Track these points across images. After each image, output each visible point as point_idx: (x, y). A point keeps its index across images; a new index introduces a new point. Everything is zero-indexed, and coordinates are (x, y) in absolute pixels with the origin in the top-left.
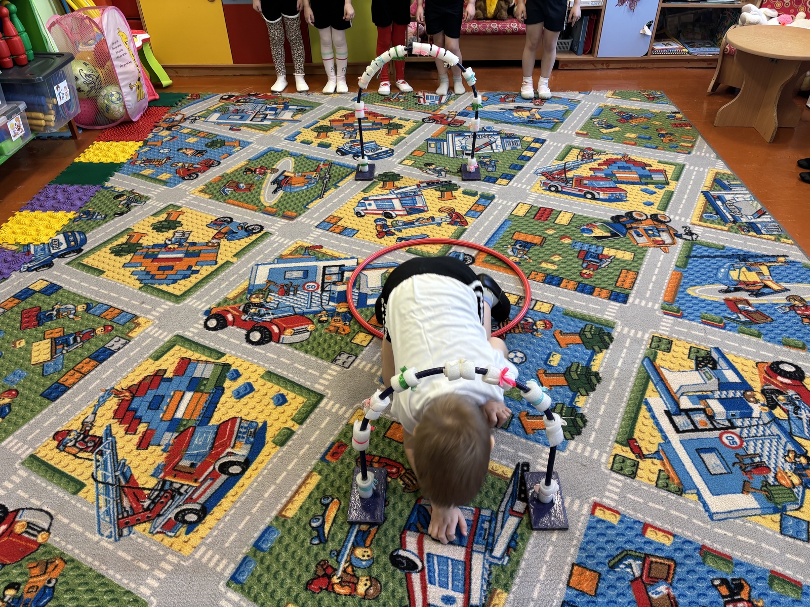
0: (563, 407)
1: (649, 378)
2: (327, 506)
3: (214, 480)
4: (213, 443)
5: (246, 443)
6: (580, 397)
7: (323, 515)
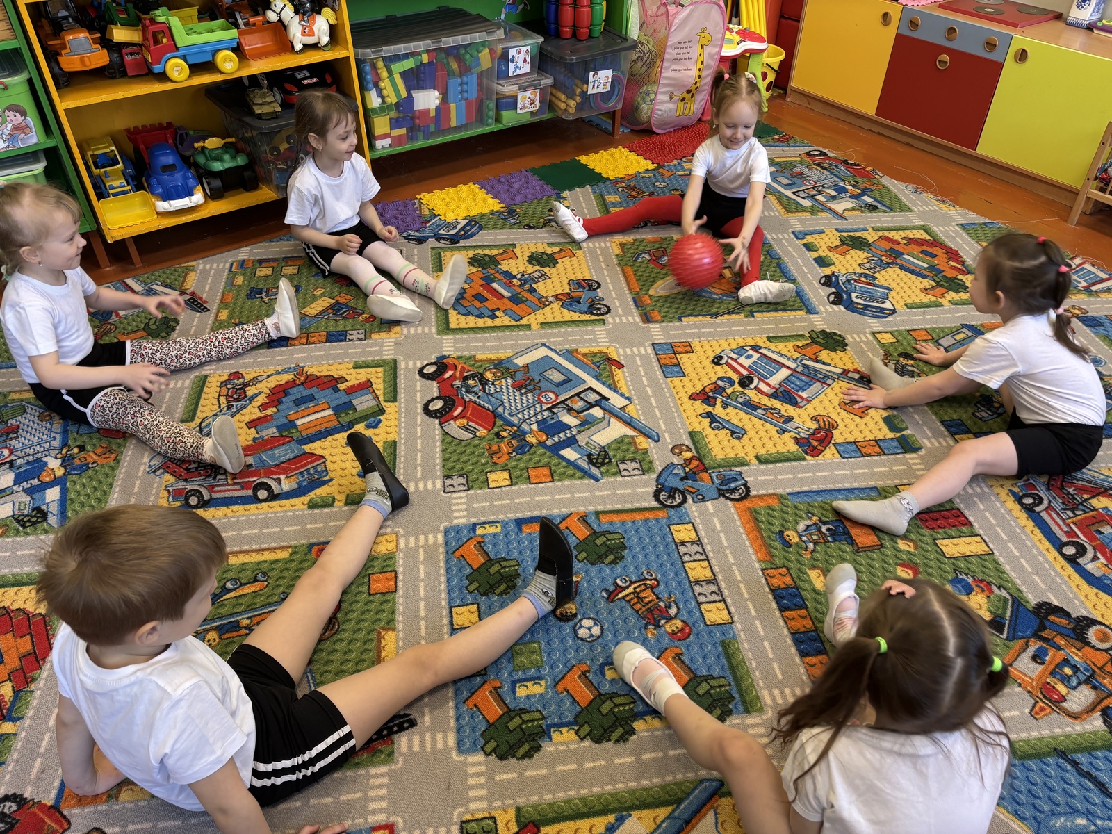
0: (538, 720)
1: (679, 802)
2: (256, 580)
3: (243, 488)
4: (283, 463)
5: (297, 483)
6: (572, 732)
7: (242, 585)
